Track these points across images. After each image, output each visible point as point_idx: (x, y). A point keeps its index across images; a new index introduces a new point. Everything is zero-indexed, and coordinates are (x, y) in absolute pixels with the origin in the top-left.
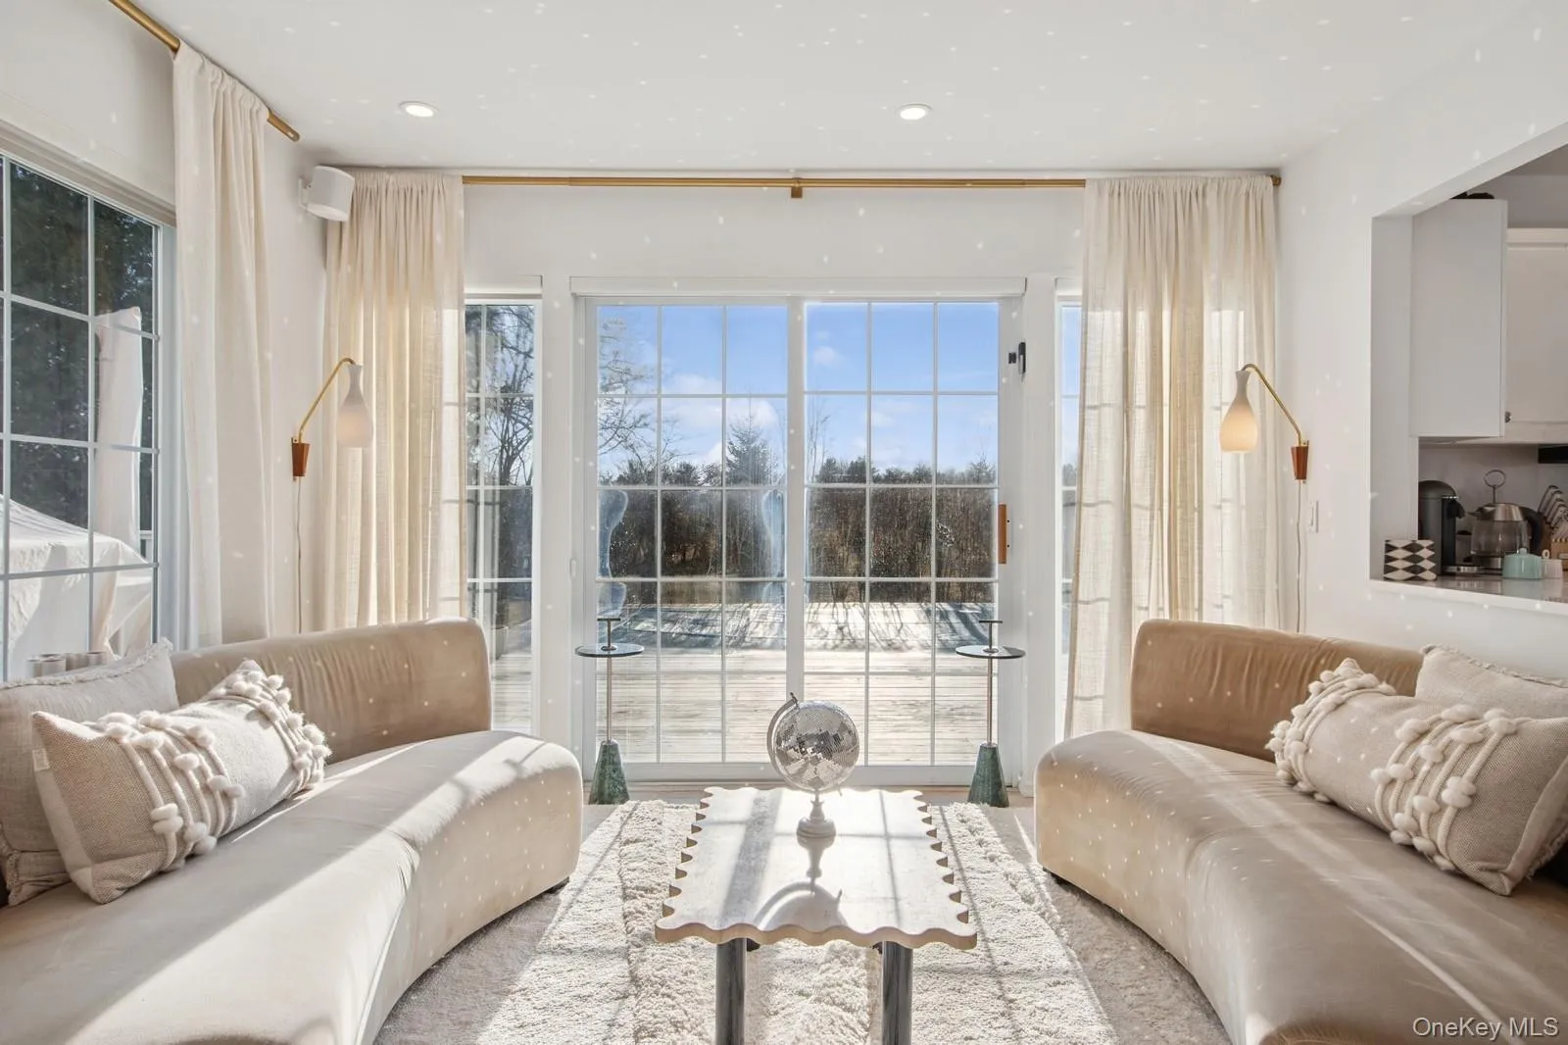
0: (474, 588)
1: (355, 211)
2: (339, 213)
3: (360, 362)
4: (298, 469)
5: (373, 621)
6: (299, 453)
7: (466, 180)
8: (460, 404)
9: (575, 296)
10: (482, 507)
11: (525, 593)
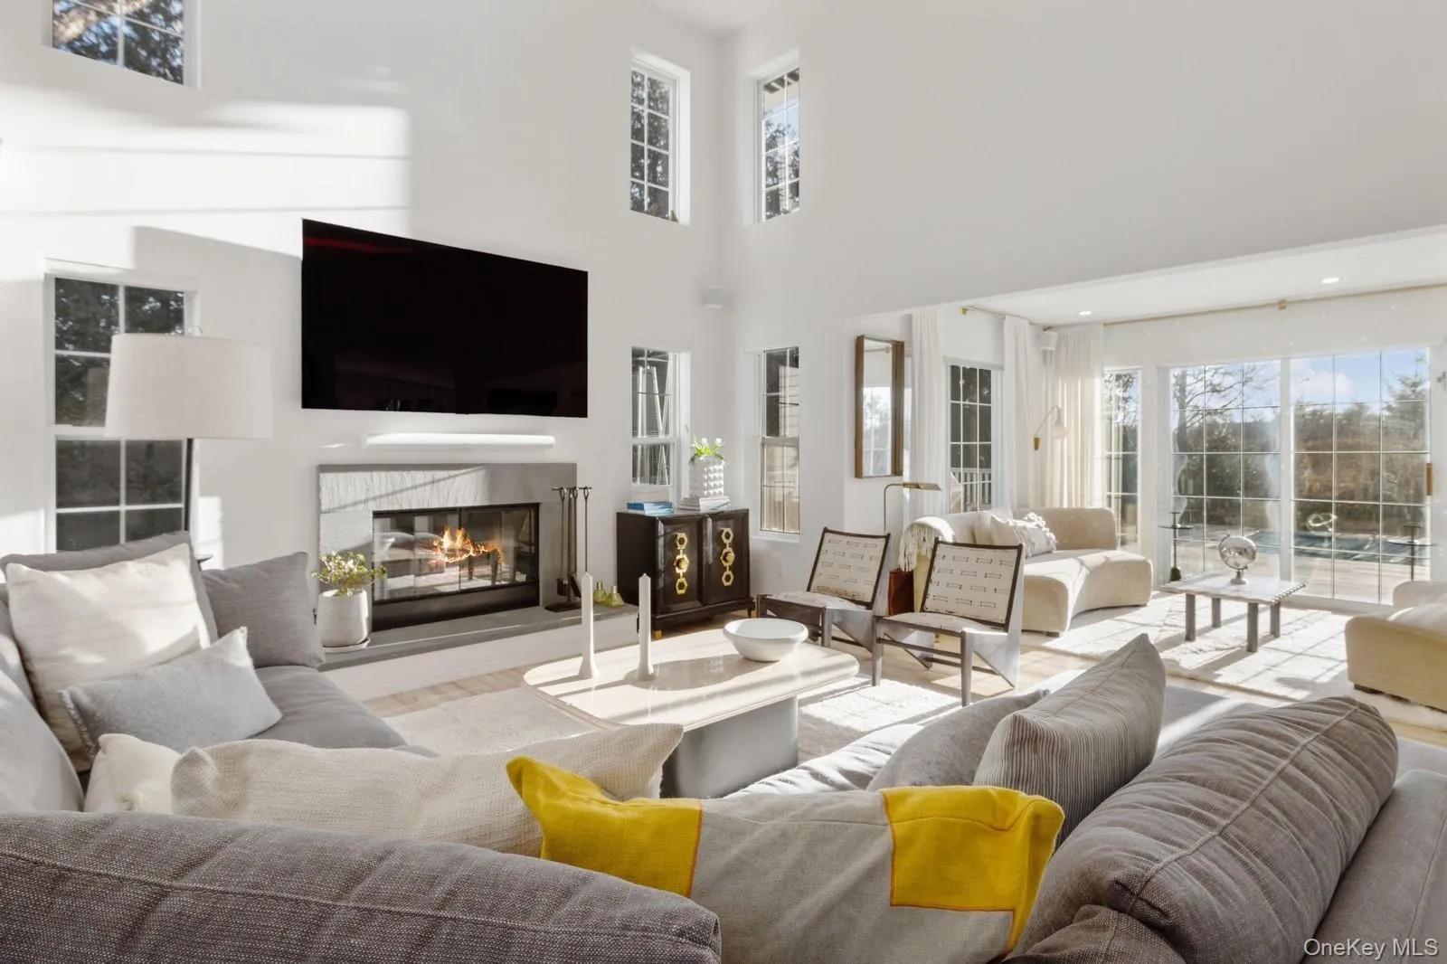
0: (1110, 497)
1: (1058, 346)
2: (1052, 348)
3: (1060, 407)
4: (1036, 447)
5: (1065, 506)
6: (1037, 441)
7: (1106, 325)
8: (1102, 418)
9: (1158, 368)
10: (1113, 461)
11: (1133, 501)
